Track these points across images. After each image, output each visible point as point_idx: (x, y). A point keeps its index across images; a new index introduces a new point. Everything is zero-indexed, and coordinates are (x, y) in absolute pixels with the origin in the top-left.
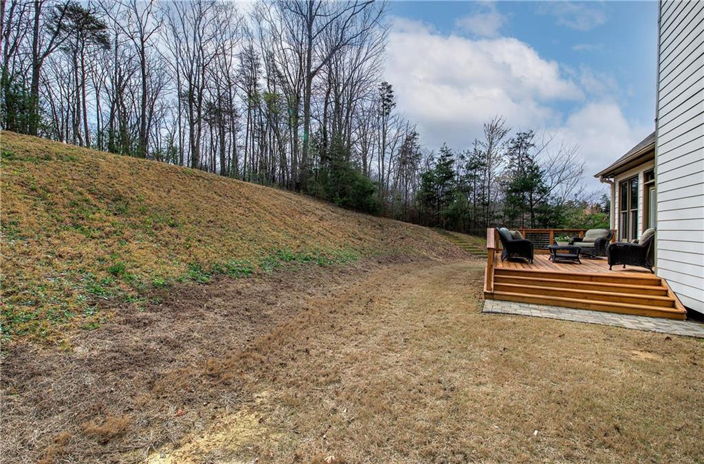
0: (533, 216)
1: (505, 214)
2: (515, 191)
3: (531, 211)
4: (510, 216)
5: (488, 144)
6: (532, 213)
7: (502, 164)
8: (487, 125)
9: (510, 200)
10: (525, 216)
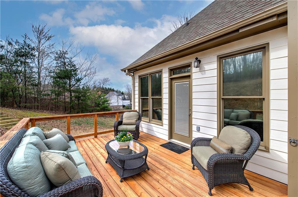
0: (71, 95)
1: (52, 93)
2: (59, 77)
3: (70, 91)
4: (56, 95)
5: (37, 42)
6: (71, 93)
7: (49, 58)
8: (35, 27)
9: (56, 83)
10: (66, 94)
